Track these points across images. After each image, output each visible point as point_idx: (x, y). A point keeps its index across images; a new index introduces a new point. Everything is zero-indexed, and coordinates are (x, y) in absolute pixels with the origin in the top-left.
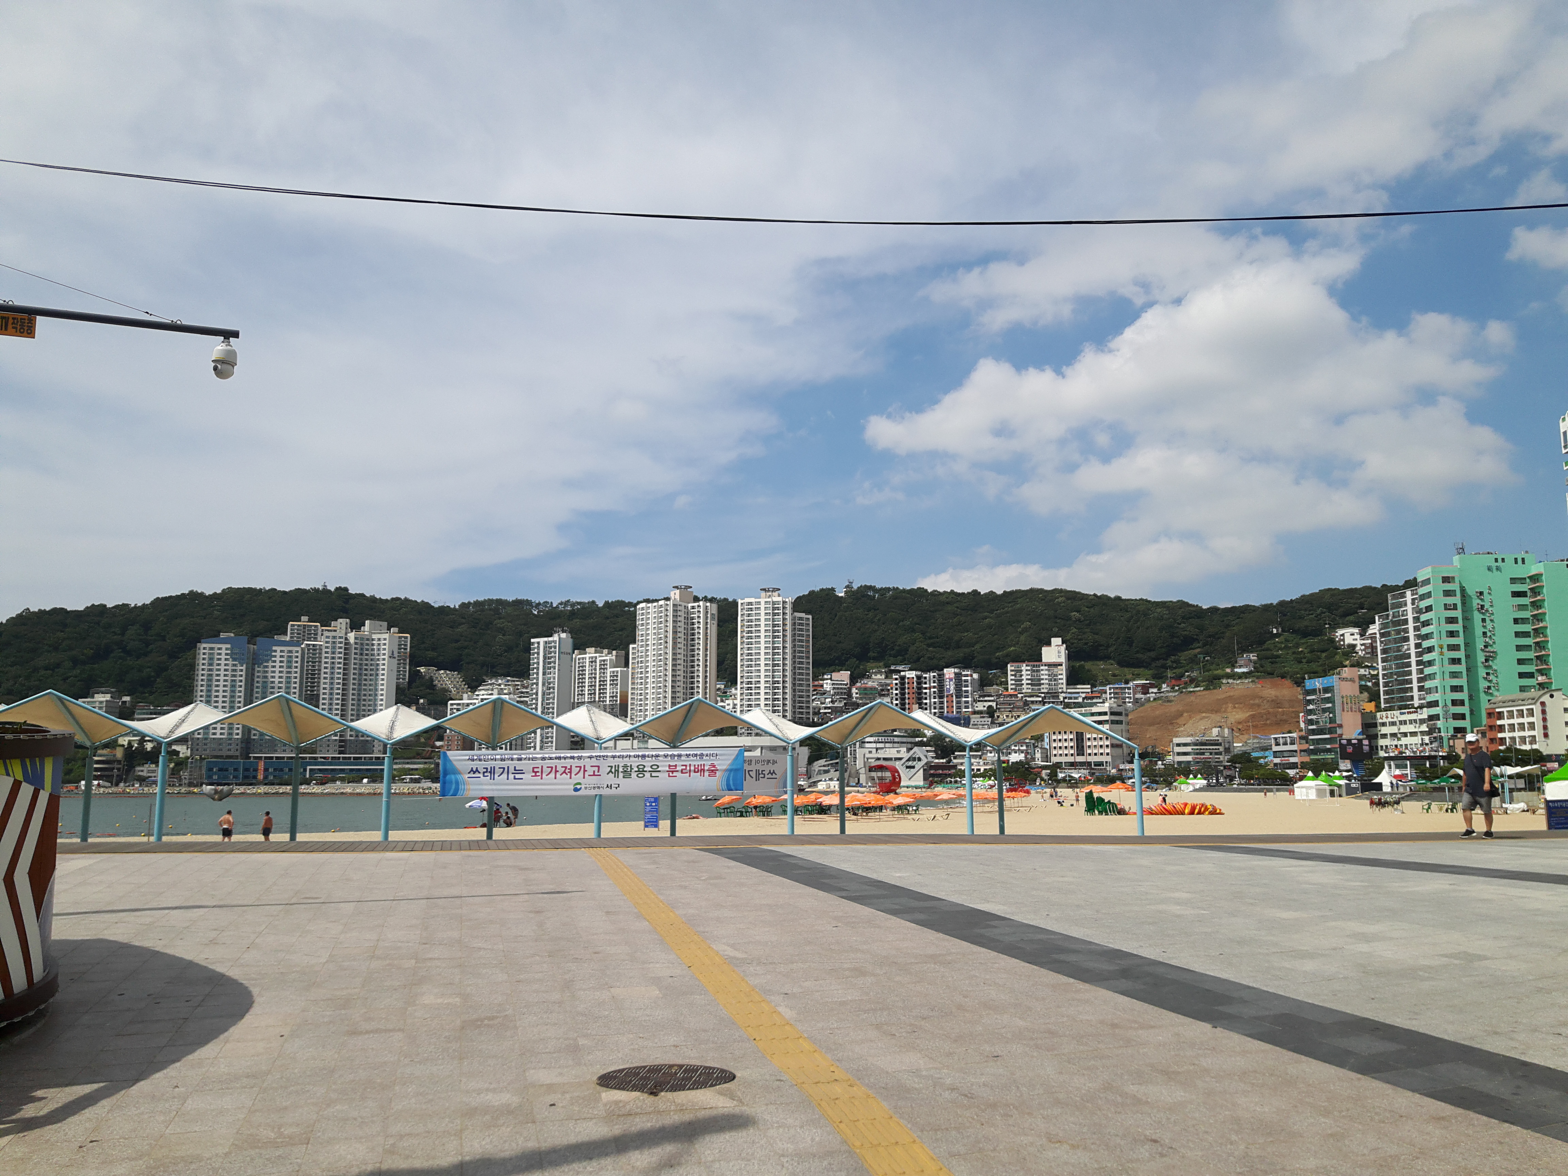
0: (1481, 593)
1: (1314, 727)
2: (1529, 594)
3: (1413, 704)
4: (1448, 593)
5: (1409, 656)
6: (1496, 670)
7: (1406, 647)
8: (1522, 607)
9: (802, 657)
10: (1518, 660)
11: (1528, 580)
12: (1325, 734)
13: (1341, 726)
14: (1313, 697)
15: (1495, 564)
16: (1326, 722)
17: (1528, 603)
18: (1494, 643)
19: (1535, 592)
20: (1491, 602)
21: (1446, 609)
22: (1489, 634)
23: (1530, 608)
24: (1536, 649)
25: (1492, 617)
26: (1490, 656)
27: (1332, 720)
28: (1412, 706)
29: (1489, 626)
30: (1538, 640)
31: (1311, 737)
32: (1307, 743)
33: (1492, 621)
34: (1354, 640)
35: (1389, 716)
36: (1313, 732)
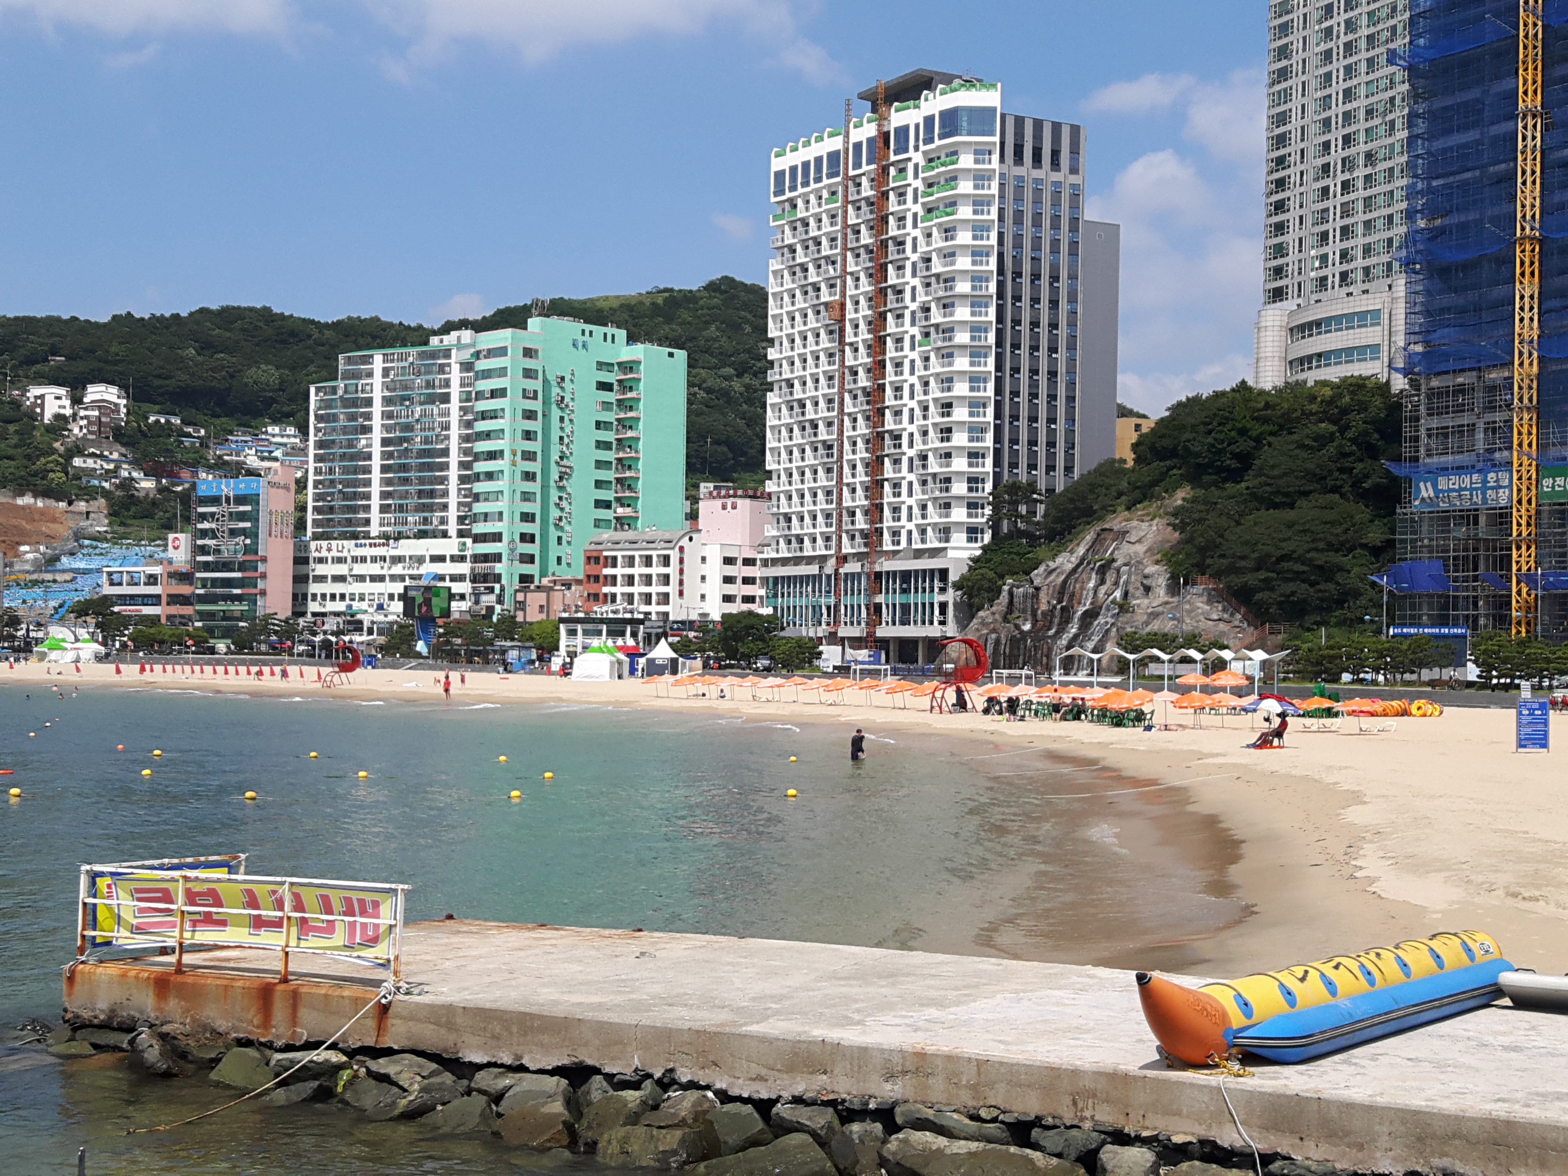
0: (563, 378)
1: (209, 558)
2: (616, 387)
3: (369, 532)
4: (529, 374)
5: (369, 457)
6: (569, 494)
7: (363, 442)
8: (606, 406)
10: (597, 482)
11: (616, 368)
12: (233, 570)
13: (264, 560)
14: (213, 509)
15: (581, 339)
16: (235, 552)
17: (613, 401)
18: (571, 453)
19: (625, 386)
20: (573, 394)
21: (525, 397)
22: (566, 440)
23: (615, 407)
24: (617, 469)
25: (572, 416)
26: (566, 473)
27: (251, 550)
28: (367, 536)
29: (568, 430)
30: (621, 455)
31: (198, 575)
32: (191, 584)
33: (571, 421)
34: (60, 407)
35: (334, 548)
36: (206, 566)
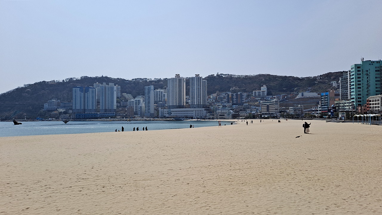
0: (367, 71)
1: (323, 104)
2: (380, 71)
4: (359, 71)
6: (370, 90)
7: (347, 85)
8: (378, 74)
9: (205, 90)
10: (376, 87)
11: (380, 67)
12: (325, 106)
14: (323, 97)
15: (371, 63)
16: (326, 103)
18: (370, 83)
20: (370, 73)
21: (358, 75)
25: (370, 76)
26: (369, 86)
28: (348, 99)
30: (381, 82)
31: (322, 107)
35: (342, 102)
